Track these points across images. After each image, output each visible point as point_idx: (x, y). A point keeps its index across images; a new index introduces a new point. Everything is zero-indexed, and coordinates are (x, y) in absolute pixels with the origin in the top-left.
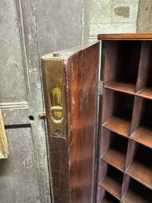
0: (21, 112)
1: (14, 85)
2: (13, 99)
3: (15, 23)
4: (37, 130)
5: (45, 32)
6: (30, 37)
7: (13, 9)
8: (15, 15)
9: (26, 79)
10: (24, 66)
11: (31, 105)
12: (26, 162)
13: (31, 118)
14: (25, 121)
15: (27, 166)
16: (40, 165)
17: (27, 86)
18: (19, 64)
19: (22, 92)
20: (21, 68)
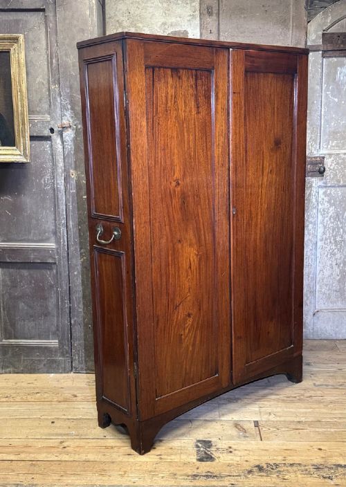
0: (43, 124)
1: (40, 100)
2: (39, 113)
3: (45, 51)
4: (56, 143)
5: (64, 58)
6: (54, 61)
7: (44, 42)
8: (45, 46)
9: (49, 96)
10: (49, 84)
11: (52, 118)
12: (45, 181)
13: (52, 130)
14: (47, 132)
15: (45, 186)
16: (57, 184)
17: (50, 100)
18: (45, 82)
19: (46, 106)
20: (47, 86)
